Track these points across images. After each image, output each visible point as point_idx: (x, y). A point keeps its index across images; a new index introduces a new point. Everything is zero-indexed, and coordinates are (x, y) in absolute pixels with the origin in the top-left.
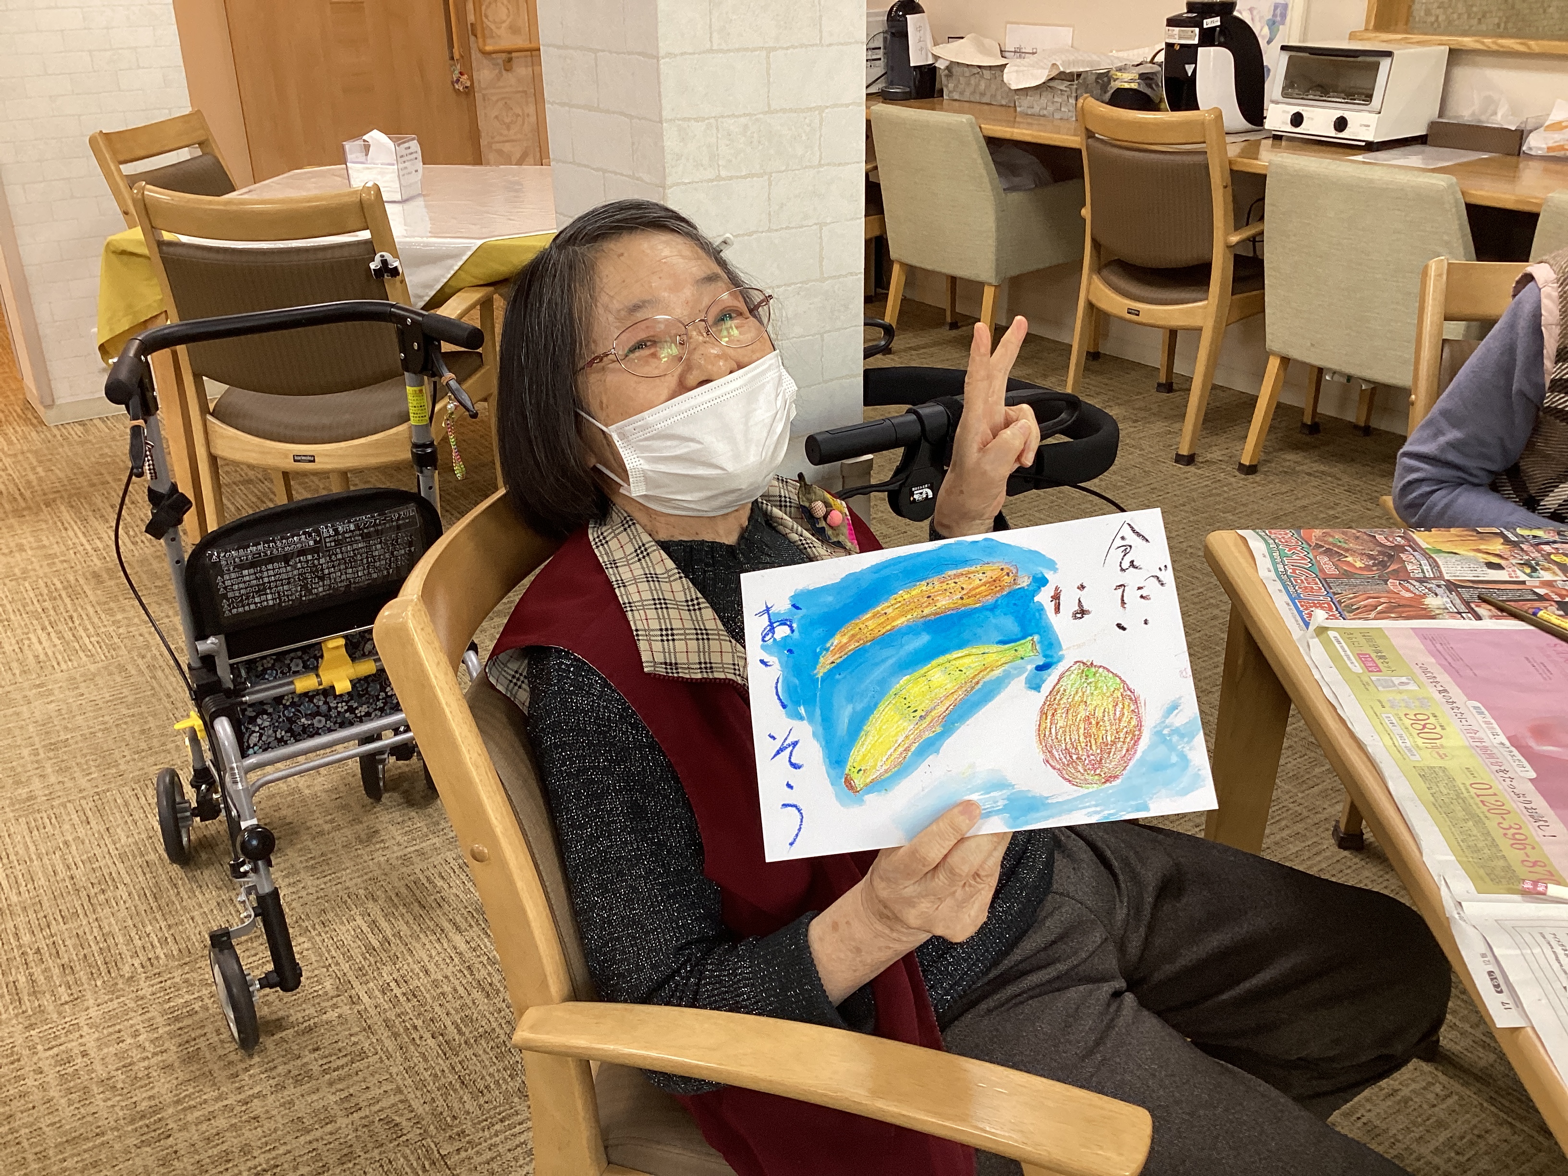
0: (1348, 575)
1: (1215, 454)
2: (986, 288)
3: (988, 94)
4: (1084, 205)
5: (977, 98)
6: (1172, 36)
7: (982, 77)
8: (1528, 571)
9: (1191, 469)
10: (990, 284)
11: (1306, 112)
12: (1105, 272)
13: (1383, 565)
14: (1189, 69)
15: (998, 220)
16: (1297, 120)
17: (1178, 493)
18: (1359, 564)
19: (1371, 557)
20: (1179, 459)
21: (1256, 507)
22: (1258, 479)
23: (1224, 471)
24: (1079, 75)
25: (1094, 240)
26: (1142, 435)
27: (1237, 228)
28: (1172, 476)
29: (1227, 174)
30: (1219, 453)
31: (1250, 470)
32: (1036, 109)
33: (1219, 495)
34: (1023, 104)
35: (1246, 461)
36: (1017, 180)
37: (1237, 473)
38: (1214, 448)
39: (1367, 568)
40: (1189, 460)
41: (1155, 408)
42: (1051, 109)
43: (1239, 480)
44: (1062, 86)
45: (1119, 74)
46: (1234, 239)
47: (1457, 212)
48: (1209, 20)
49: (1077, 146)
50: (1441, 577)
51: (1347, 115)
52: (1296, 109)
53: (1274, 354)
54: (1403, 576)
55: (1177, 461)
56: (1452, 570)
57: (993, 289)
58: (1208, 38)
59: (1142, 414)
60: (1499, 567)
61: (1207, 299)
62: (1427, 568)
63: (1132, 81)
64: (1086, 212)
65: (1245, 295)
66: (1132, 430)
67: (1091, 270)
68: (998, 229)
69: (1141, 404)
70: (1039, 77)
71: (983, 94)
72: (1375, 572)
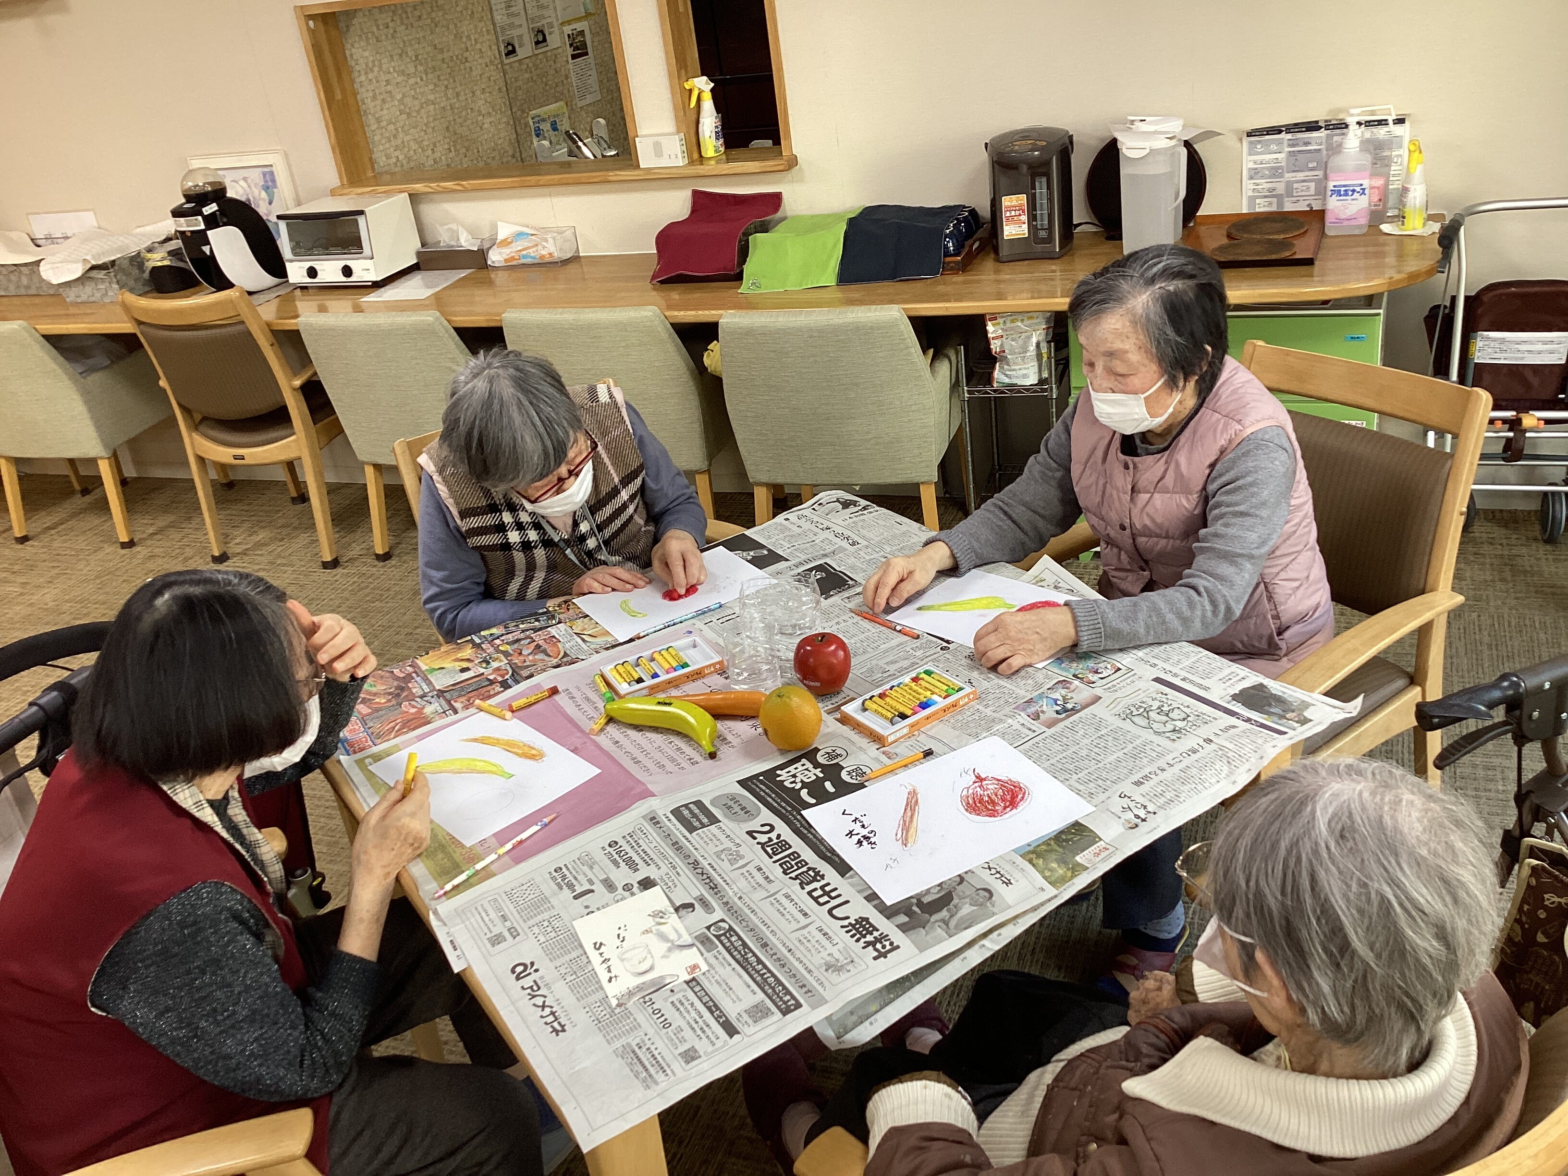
0: (377, 710)
1: (356, 550)
2: (100, 462)
3: (33, 287)
4: (159, 378)
5: (23, 291)
6: (180, 226)
7: (21, 272)
8: (484, 665)
9: (339, 570)
10: (102, 458)
11: (317, 265)
12: (202, 428)
13: (398, 695)
14: (206, 249)
15: (87, 402)
16: (312, 273)
17: (332, 597)
18: (383, 701)
19: (390, 694)
20: (326, 565)
21: (397, 588)
22: (393, 562)
23: (365, 563)
24: (113, 263)
25: (181, 406)
26: (290, 551)
27: (295, 374)
28: (325, 582)
29: (270, 334)
30: (358, 548)
31: (386, 557)
32: (84, 298)
33: (367, 587)
34: (71, 295)
35: (380, 551)
36: (90, 362)
37: (376, 563)
38: (354, 545)
39: (389, 701)
40: (335, 563)
41: (296, 523)
42: (98, 295)
43: (379, 569)
44: (101, 274)
45: (149, 255)
46: (298, 383)
47: (450, 336)
48: (207, 208)
49: (132, 331)
50: (434, 689)
51: (349, 263)
52: (308, 264)
53: (368, 463)
54: (411, 698)
55: (325, 568)
56: (441, 682)
57: (107, 461)
58: (212, 222)
59: (285, 531)
60: (468, 669)
61: (294, 434)
62: (425, 687)
63: (163, 259)
64: (163, 383)
65: (326, 421)
66: (280, 549)
67: (189, 428)
68: (90, 410)
69: (281, 522)
70: (77, 272)
71: (28, 287)
72: (394, 702)
